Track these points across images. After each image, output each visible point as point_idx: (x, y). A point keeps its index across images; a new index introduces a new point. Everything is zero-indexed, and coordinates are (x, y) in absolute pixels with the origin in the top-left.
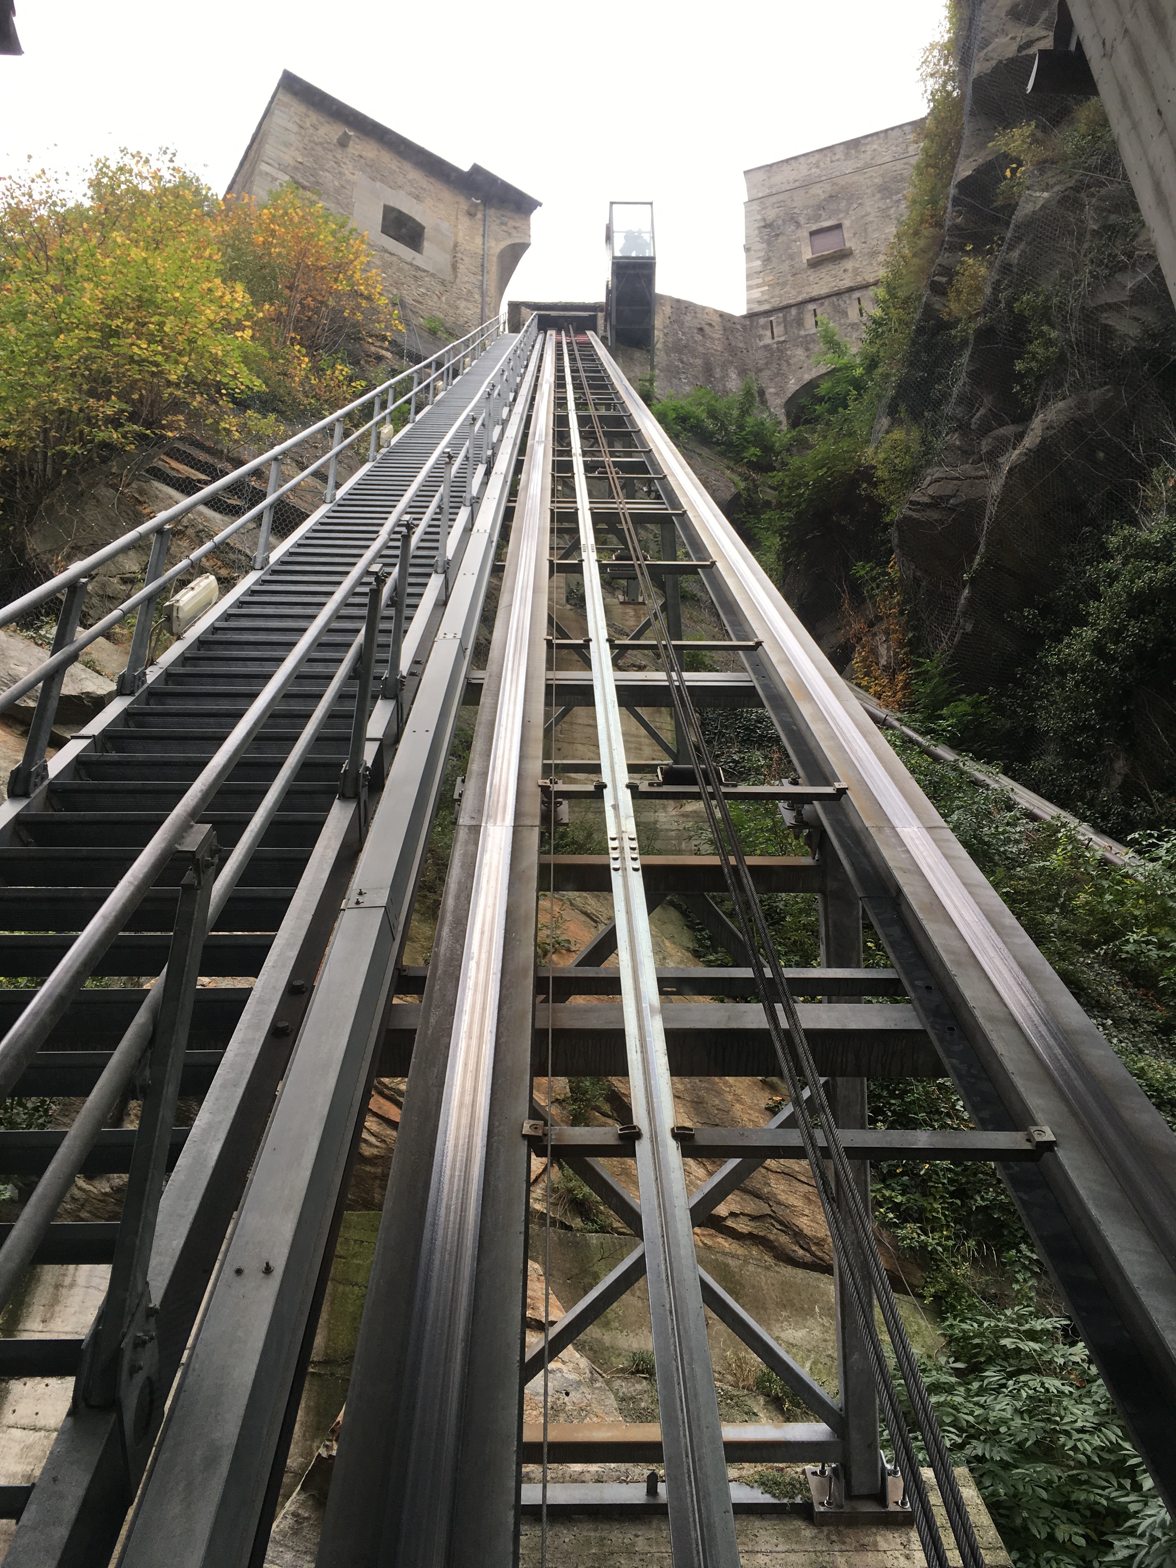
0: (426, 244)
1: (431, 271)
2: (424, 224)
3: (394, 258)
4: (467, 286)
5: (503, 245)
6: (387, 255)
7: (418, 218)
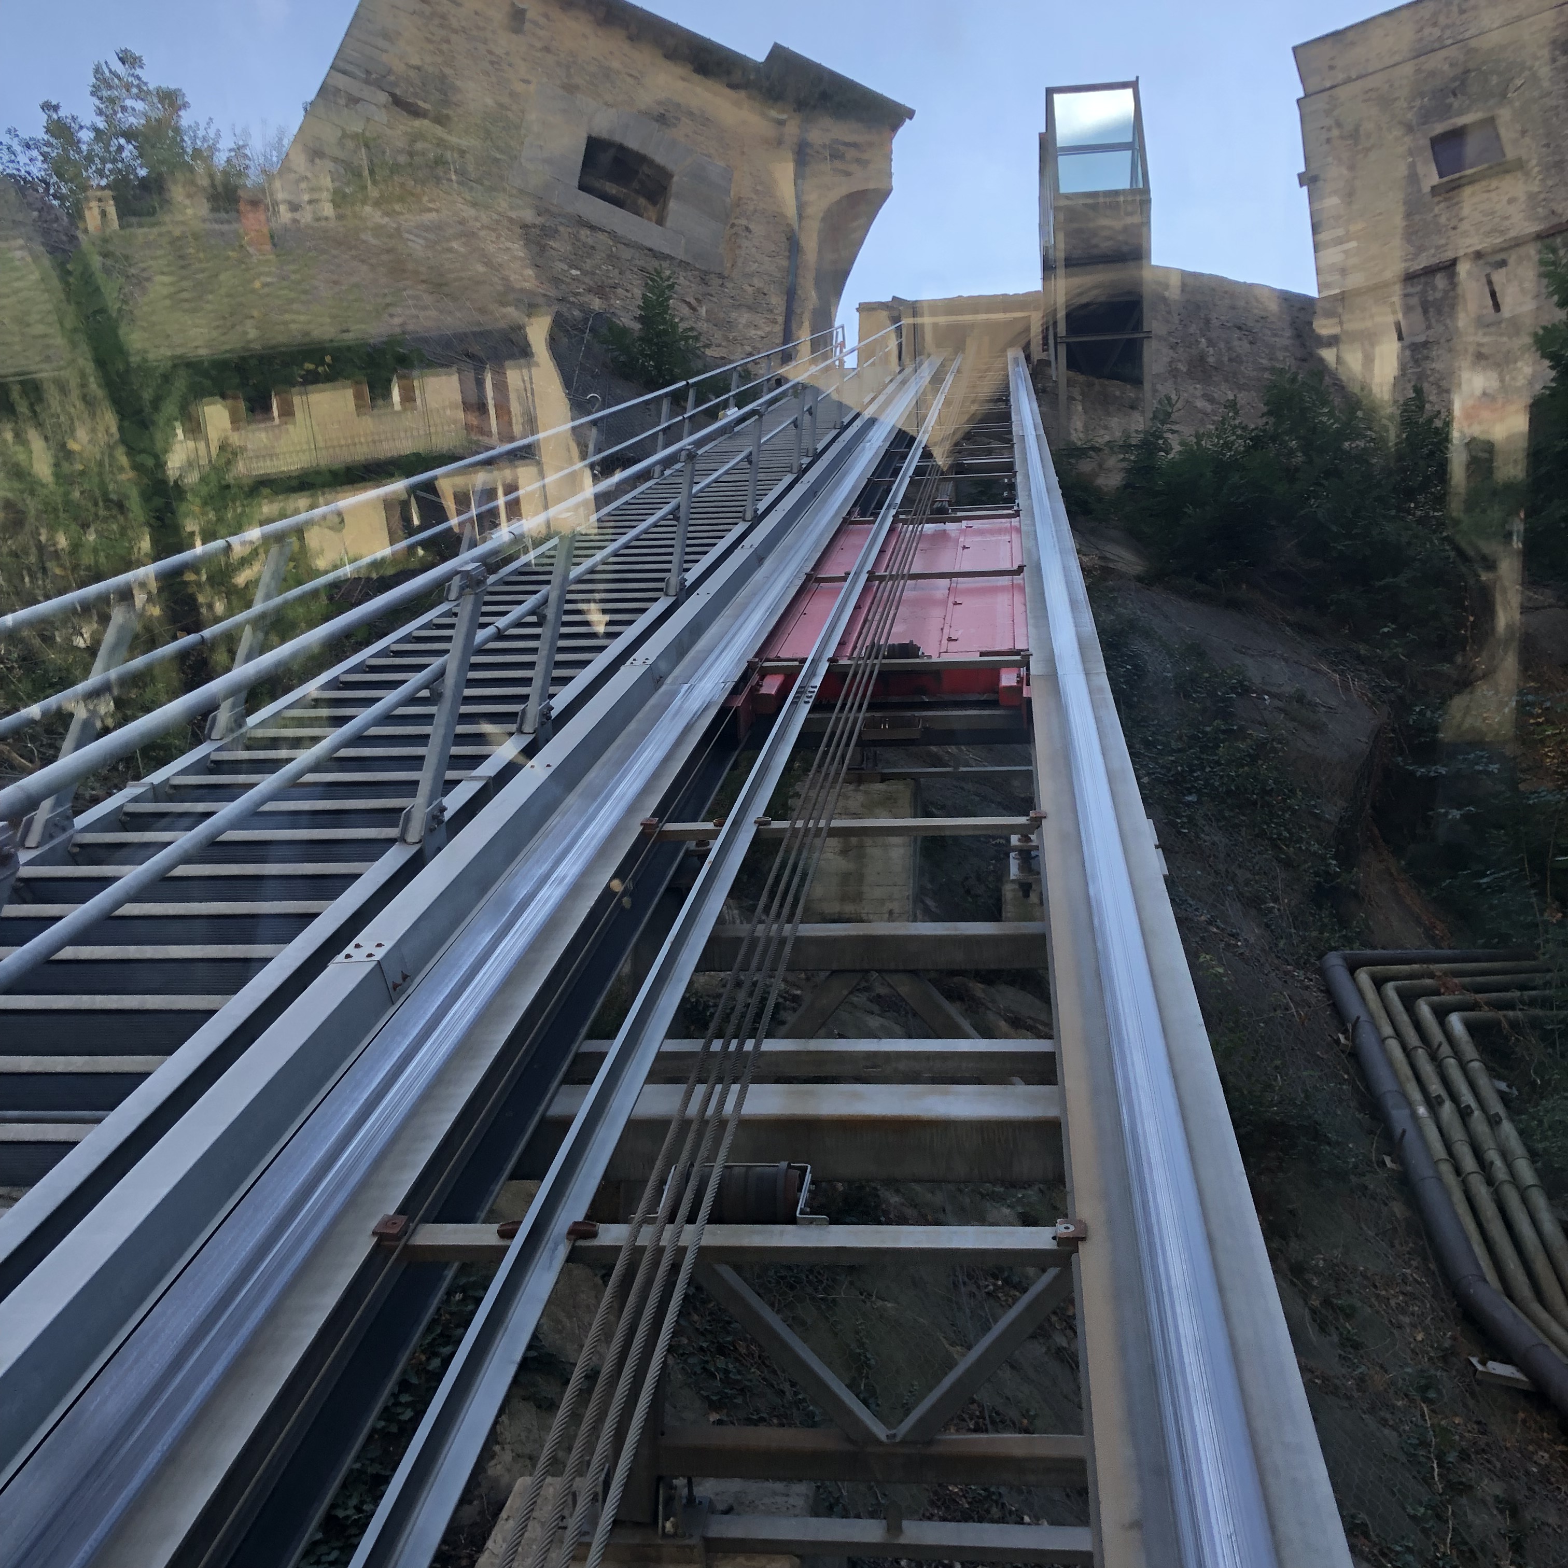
0: (673, 205)
1: (680, 254)
2: (670, 167)
3: (601, 236)
4: (756, 282)
5: (835, 195)
6: (584, 233)
7: (660, 158)
